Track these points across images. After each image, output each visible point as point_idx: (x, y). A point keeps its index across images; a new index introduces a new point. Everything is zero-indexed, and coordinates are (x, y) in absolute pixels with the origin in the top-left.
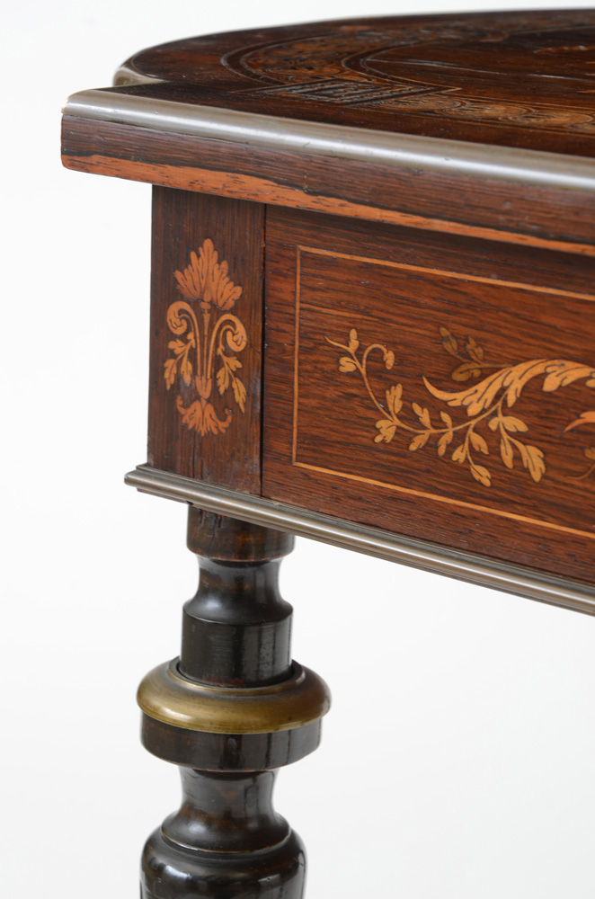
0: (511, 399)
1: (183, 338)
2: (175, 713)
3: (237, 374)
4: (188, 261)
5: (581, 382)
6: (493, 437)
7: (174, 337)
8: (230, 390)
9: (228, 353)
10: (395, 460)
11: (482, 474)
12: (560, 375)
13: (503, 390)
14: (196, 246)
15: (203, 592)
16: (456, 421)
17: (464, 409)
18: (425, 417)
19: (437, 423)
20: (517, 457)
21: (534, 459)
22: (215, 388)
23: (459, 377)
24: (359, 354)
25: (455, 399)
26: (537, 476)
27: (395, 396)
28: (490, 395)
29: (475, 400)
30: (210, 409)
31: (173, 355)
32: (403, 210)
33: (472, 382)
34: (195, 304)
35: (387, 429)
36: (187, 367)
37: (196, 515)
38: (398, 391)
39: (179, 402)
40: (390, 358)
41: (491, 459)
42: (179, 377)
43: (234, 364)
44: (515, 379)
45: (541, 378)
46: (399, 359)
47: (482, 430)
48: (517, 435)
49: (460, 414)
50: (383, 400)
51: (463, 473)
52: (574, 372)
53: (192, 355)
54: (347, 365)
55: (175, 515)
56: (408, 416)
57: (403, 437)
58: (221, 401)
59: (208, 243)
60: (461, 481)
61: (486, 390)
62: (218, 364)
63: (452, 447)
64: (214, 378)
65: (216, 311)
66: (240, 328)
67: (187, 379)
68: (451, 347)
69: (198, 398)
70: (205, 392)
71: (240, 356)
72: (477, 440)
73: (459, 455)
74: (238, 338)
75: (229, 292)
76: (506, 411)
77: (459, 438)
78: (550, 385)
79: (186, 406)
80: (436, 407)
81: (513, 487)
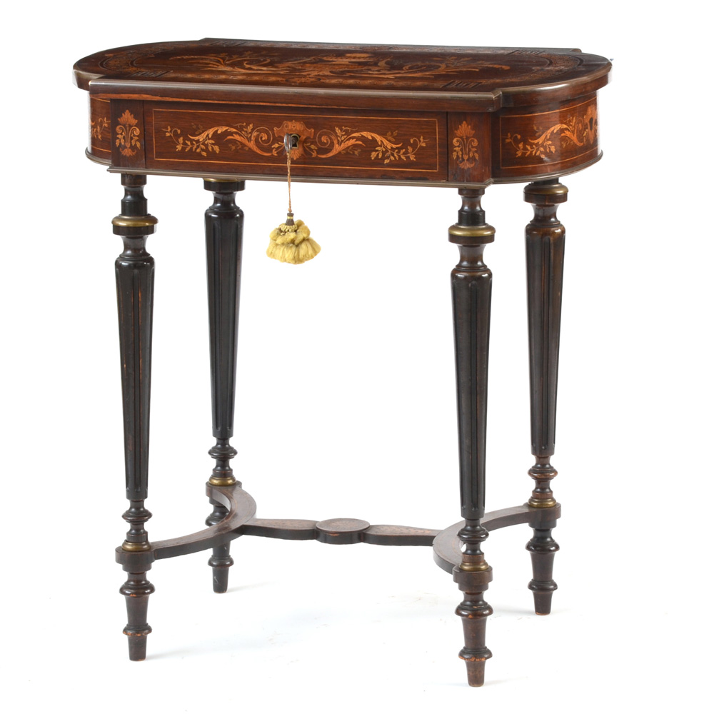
0: (210, 136)
1: (121, 134)
2: (122, 224)
3: (137, 140)
4: (122, 116)
5: (226, 130)
6: (206, 146)
7: (118, 134)
8: (135, 145)
9: (134, 136)
10: (182, 154)
11: (204, 154)
12: (221, 130)
13: (208, 135)
14: (124, 112)
15: (126, 195)
16: (197, 143)
17: (199, 140)
18: (189, 143)
19: (192, 144)
20: (213, 149)
21: (217, 149)
22: (131, 144)
23: (197, 133)
24: (171, 131)
25: (196, 138)
26: (218, 152)
27: (181, 140)
28: (205, 136)
29: (201, 138)
30: (130, 150)
31: (118, 138)
32: (185, 98)
33: (200, 134)
34: (124, 126)
35: (179, 147)
36: (122, 141)
37: (123, 176)
38: (182, 138)
39: (121, 149)
40: (179, 132)
41: (206, 150)
42: (120, 144)
43: (137, 138)
44: (211, 132)
45: (217, 131)
46: (181, 132)
47: (204, 144)
48: (213, 144)
49: (198, 141)
50: (178, 141)
51: (199, 154)
52: (225, 129)
53: (124, 138)
54: (168, 134)
55: (119, 176)
56: (184, 144)
57: (183, 149)
58: (133, 148)
59: (127, 111)
60: (199, 156)
61: (204, 135)
62: (132, 139)
63: (196, 149)
64: (131, 142)
65: (130, 126)
66: (138, 129)
67: (123, 144)
68: (194, 127)
69: (126, 148)
70: (128, 145)
71: (138, 136)
72: (203, 147)
73: (198, 150)
74: (137, 132)
75: (134, 122)
76: (209, 139)
77: (198, 147)
78: (219, 132)
79: (123, 150)
80: (191, 141)
81: (212, 155)
